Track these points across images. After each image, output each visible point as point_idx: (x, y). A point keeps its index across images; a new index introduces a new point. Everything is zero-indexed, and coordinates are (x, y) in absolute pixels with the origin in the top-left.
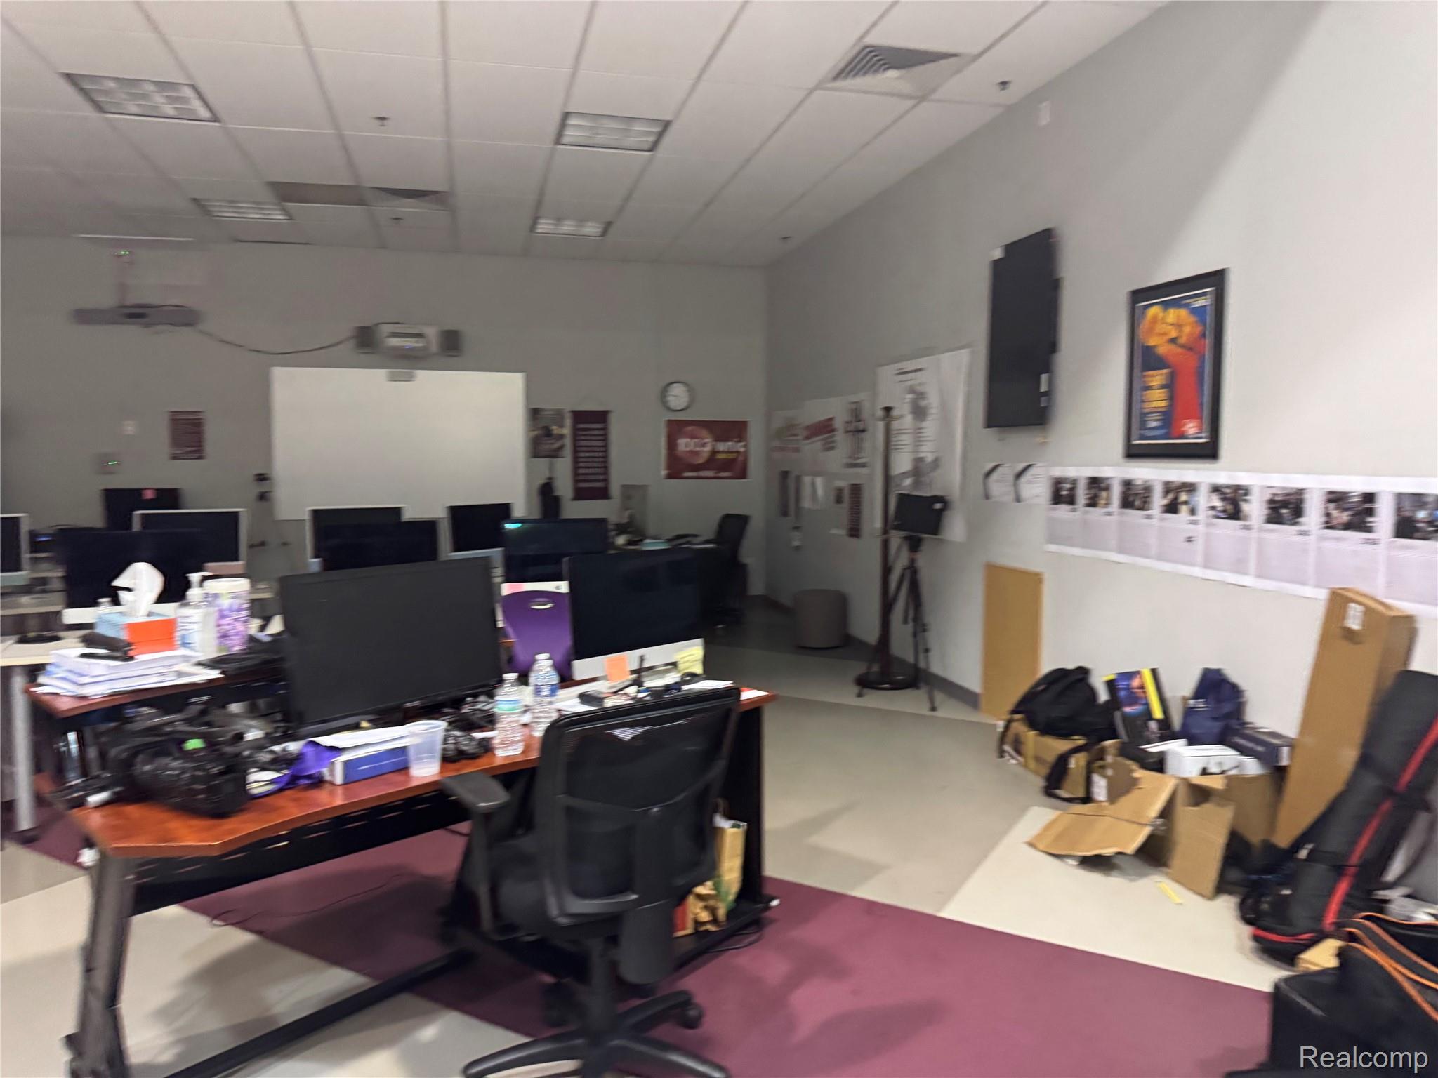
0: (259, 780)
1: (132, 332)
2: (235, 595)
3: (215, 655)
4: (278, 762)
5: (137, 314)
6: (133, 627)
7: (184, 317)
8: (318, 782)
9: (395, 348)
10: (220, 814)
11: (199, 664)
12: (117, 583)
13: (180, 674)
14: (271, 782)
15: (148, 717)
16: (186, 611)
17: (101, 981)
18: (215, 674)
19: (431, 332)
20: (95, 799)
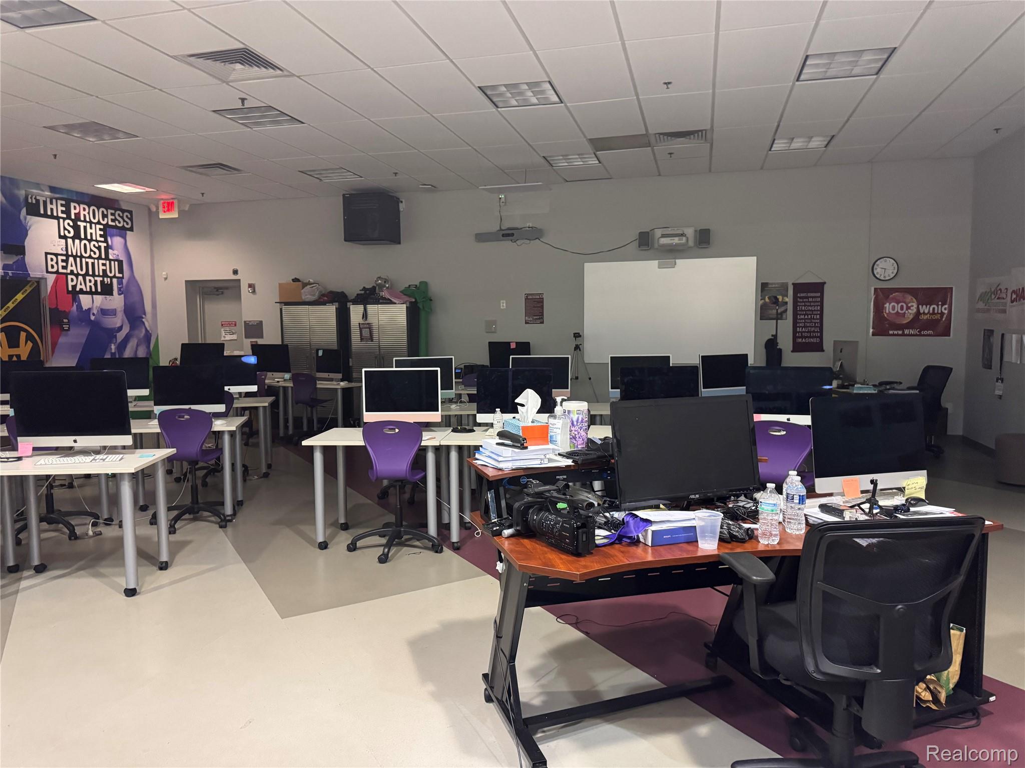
2: (579, 412)
4: (609, 524)
5: (509, 234)
6: (525, 429)
8: (636, 542)
9: (663, 245)
10: (578, 554)
12: (517, 401)
15: (536, 486)
17: (506, 646)
18: (569, 462)
19: (690, 232)
20: (507, 532)
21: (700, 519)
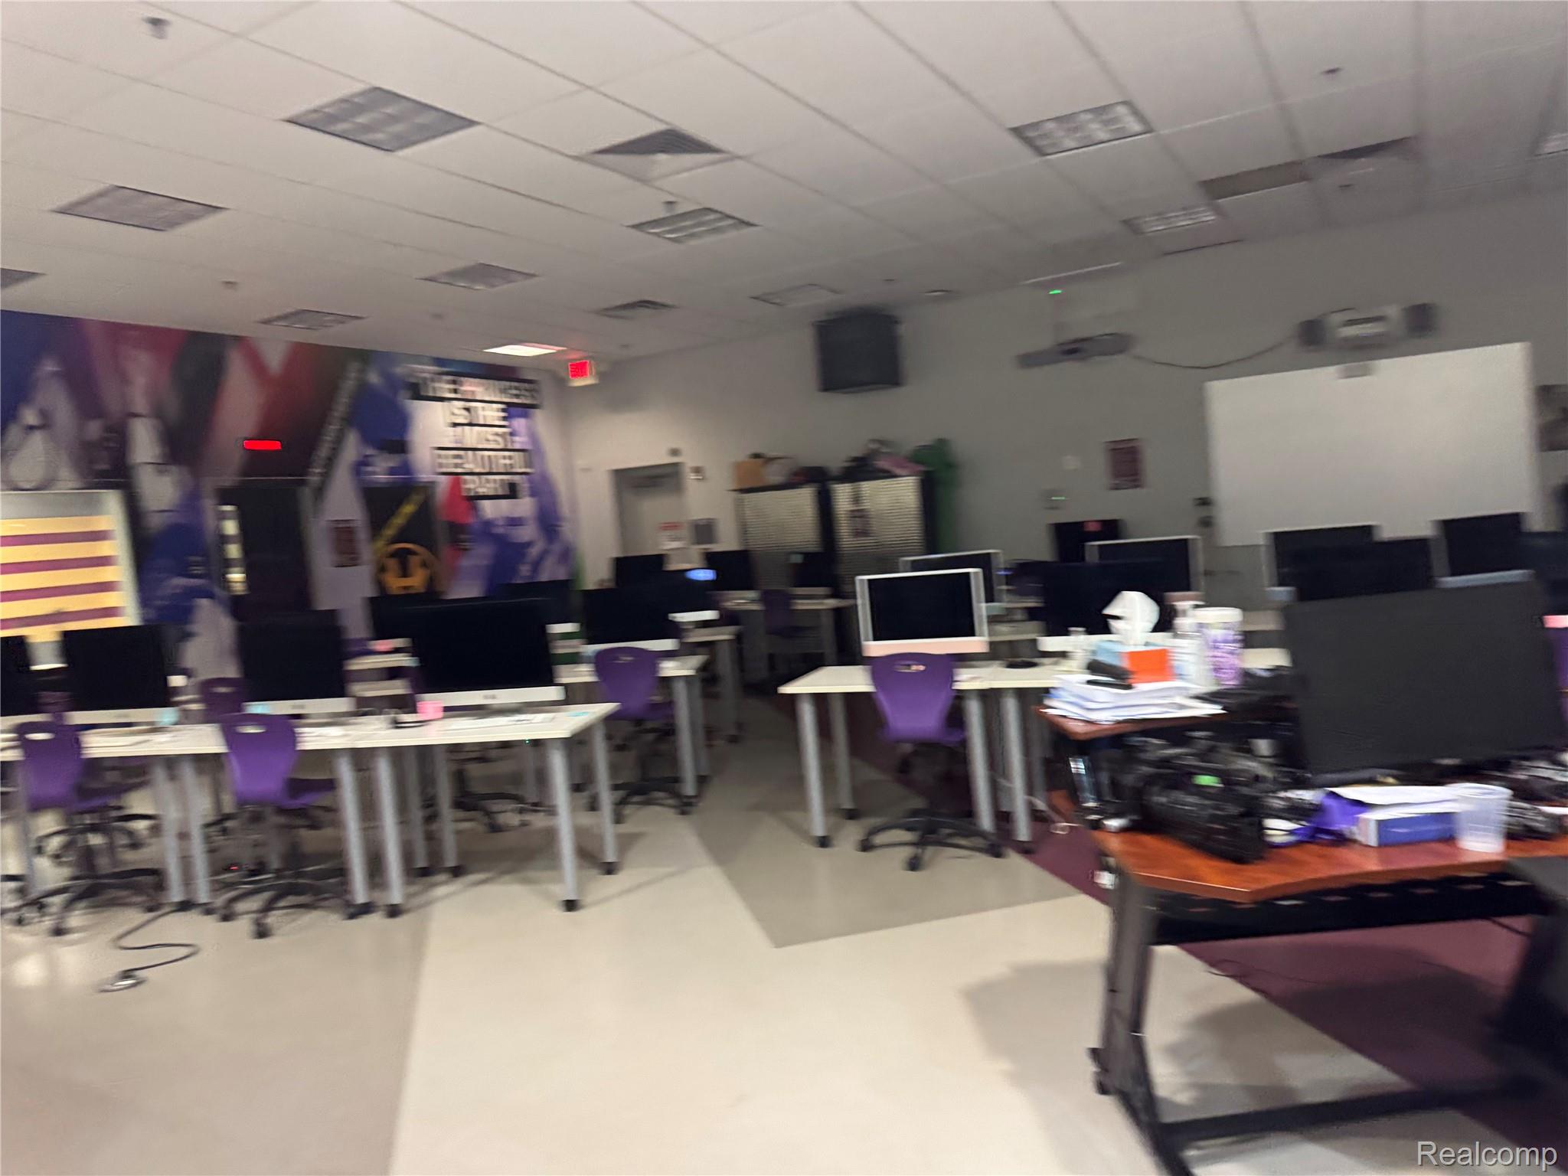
0: (1279, 829)
1: (1070, 368)
2: (1226, 626)
3: (1214, 688)
4: (1294, 811)
5: (1074, 350)
6: (1134, 656)
7: (1117, 344)
8: (1342, 840)
9: (1346, 339)
10: (1239, 858)
11: (1198, 697)
12: (1108, 611)
13: (1182, 707)
14: (1291, 832)
15: (1158, 749)
16: (1178, 642)
17: (1125, 1002)
18: (1215, 709)
19: (1393, 311)
20: (1114, 823)
21: (1465, 799)
